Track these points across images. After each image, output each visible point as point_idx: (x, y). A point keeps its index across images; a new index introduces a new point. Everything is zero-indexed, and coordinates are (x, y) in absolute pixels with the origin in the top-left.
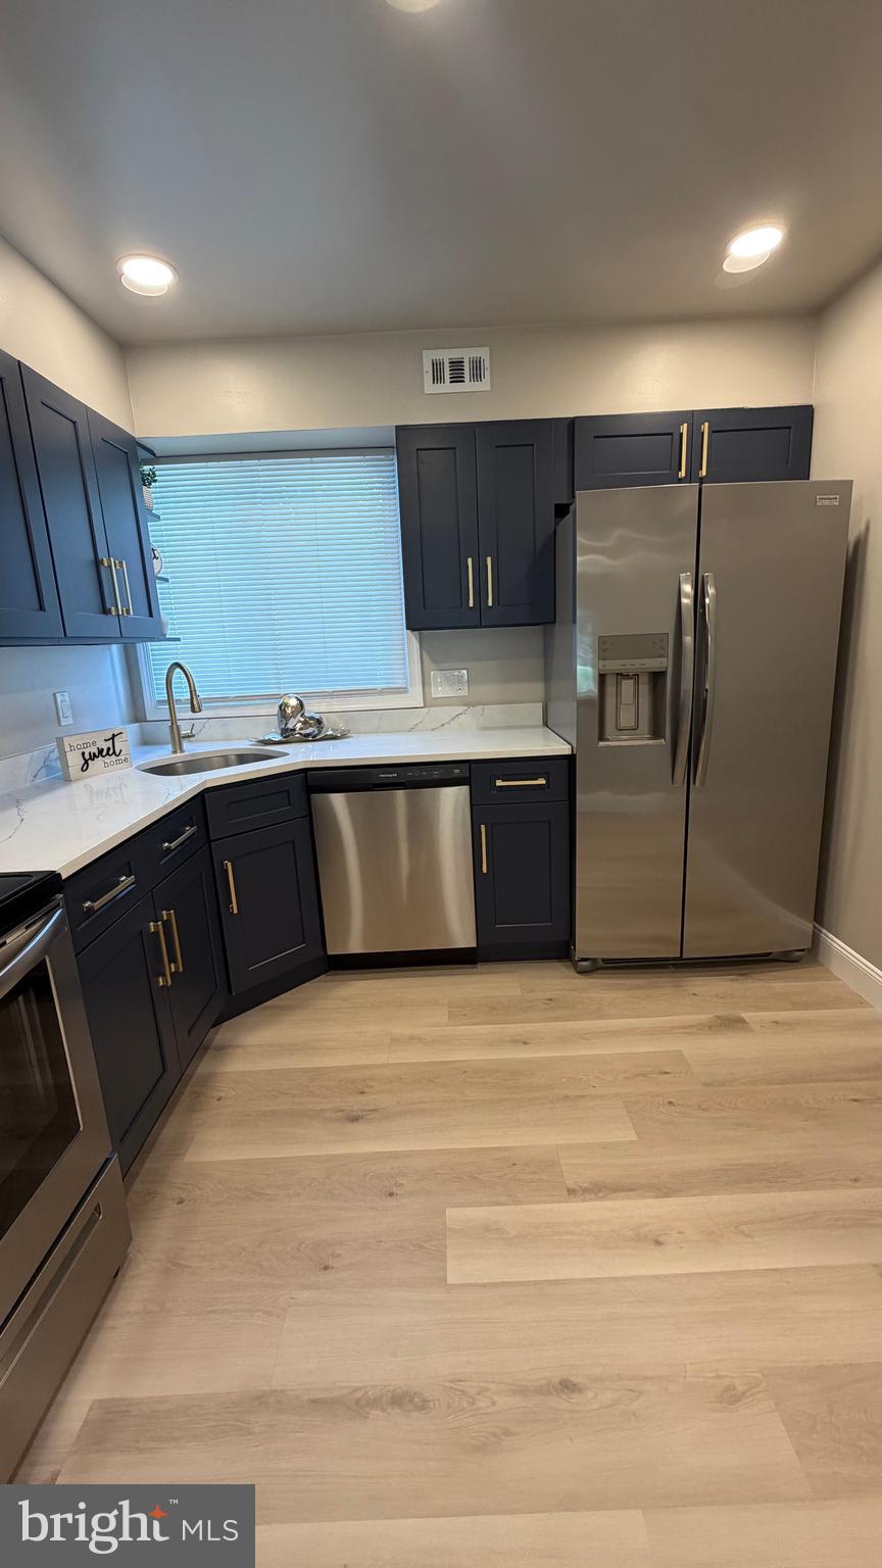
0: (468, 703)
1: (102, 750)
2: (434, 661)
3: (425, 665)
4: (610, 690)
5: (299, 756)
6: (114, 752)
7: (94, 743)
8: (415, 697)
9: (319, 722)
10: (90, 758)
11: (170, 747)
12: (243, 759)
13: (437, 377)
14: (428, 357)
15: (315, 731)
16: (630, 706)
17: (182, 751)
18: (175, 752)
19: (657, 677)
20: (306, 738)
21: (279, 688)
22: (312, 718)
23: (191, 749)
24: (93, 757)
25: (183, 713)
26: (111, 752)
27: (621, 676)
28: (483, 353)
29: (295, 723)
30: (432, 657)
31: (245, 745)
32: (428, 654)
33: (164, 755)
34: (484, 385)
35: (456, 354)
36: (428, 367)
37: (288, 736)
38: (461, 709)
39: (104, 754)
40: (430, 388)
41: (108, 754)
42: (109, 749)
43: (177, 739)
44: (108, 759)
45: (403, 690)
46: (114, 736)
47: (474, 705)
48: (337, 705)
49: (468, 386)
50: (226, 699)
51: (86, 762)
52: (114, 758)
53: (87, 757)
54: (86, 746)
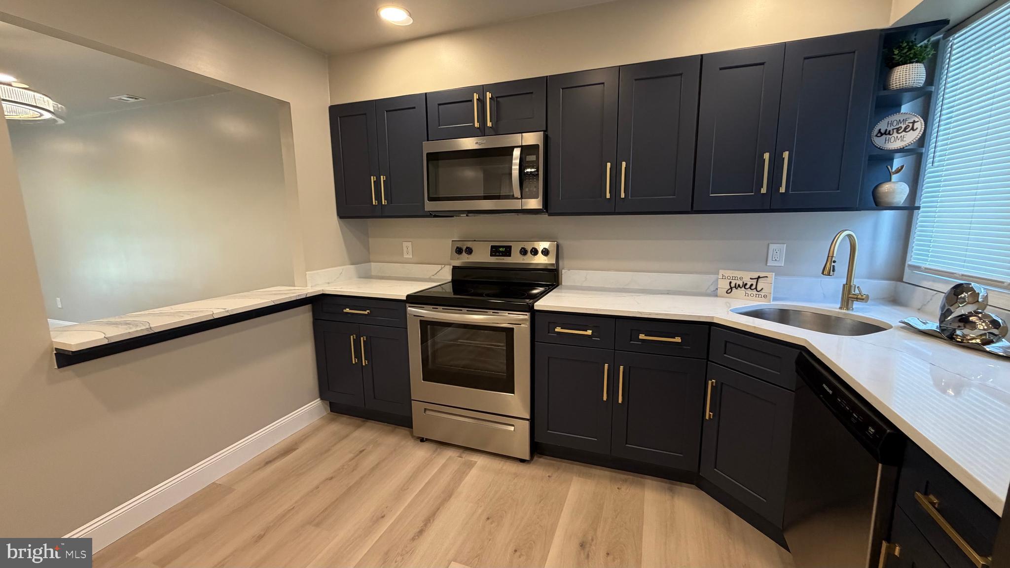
1: (746, 284)
6: (756, 288)
7: (741, 278)
10: (735, 287)
11: (839, 306)
18: (841, 308)
24: (737, 287)
26: (754, 287)
39: (748, 286)
41: (750, 288)
42: (752, 285)
44: (749, 292)
46: (759, 277)
51: (731, 288)
52: (755, 292)
53: (733, 285)
54: (735, 278)
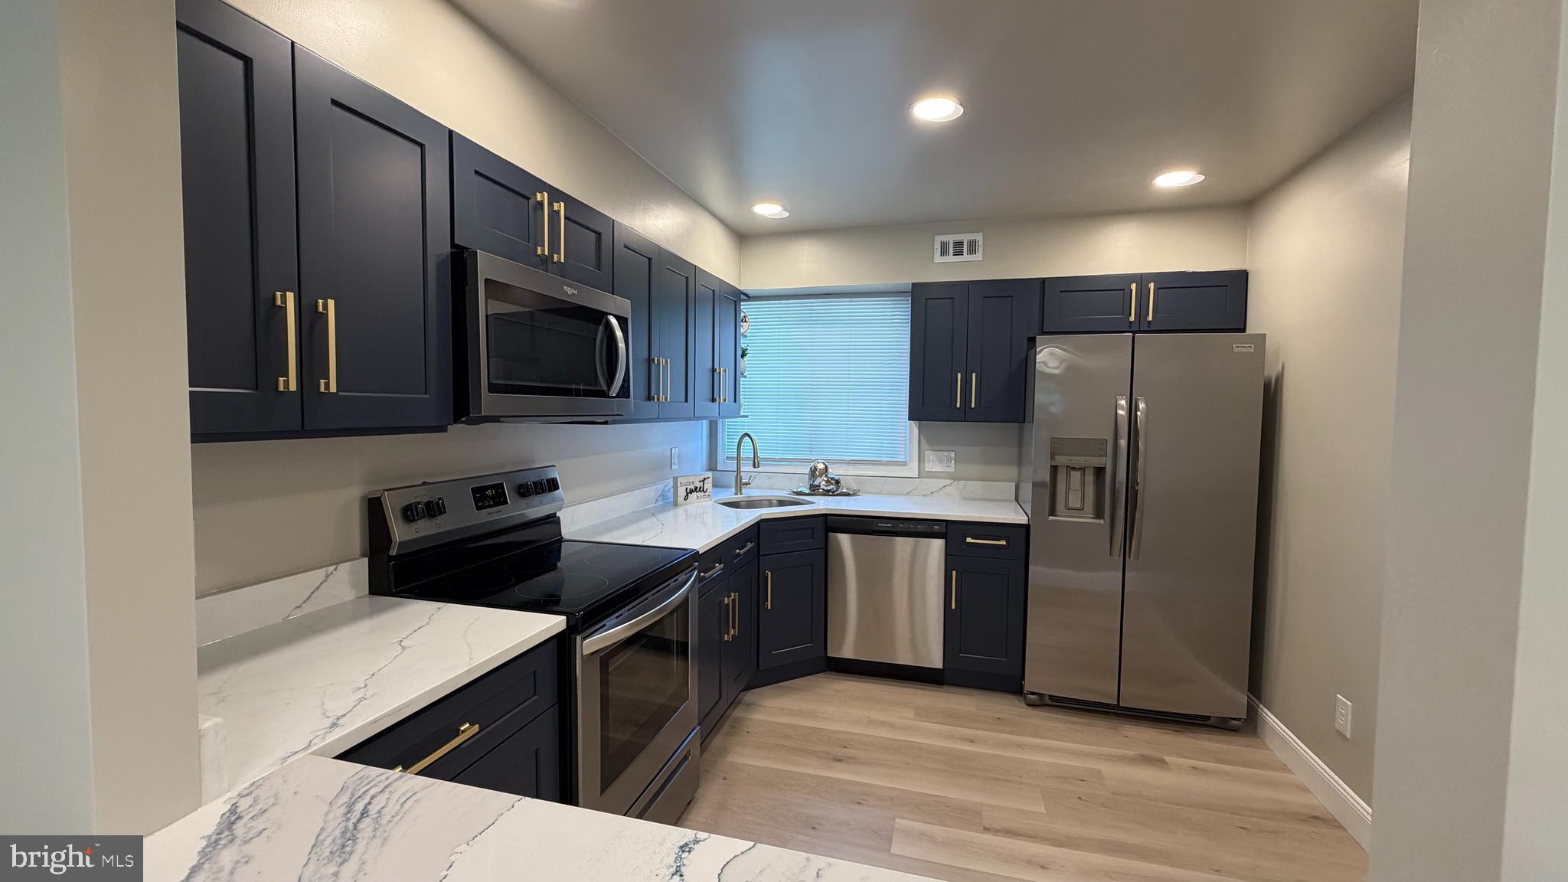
0: (955, 478)
2: (929, 443)
3: (923, 446)
4: (1061, 477)
5: (821, 505)
7: (693, 482)
8: (913, 470)
9: (838, 482)
10: (690, 492)
11: (734, 490)
12: (782, 503)
13: (944, 252)
14: (939, 239)
15: (835, 489)
16: (1077, 493)
17: (741, 494)
18: (736, 494)
19: (1099, 472)
20: (827, 493)
21: (811, 454)
22: (833, 479)
23: (748, 493)
24: (692, 491)
25: (747, 467)
27: (1071, 468)
28: (979, 237)
29: (821, 482)
30: (928, 441)
31: (784, 494)
32: (925, 438)
33: (730, 495)
34: (979, 256)
35: (958, 237)
36: (938, 246)
37: (814, 490)
38: (948, 482)
40: (938, 258)
41: (699, 490)
42: (700, 487)
43: (740, 485)
44: (699, 494)
45: (904, 464)
46: (705, 479)
47: (958, 480)
48: (852, 471)
49: (966, 257)
50: (774, 460)
51: (687, 494)
52: (702, 493)
53: (688, 491)
54: (689, 483)
